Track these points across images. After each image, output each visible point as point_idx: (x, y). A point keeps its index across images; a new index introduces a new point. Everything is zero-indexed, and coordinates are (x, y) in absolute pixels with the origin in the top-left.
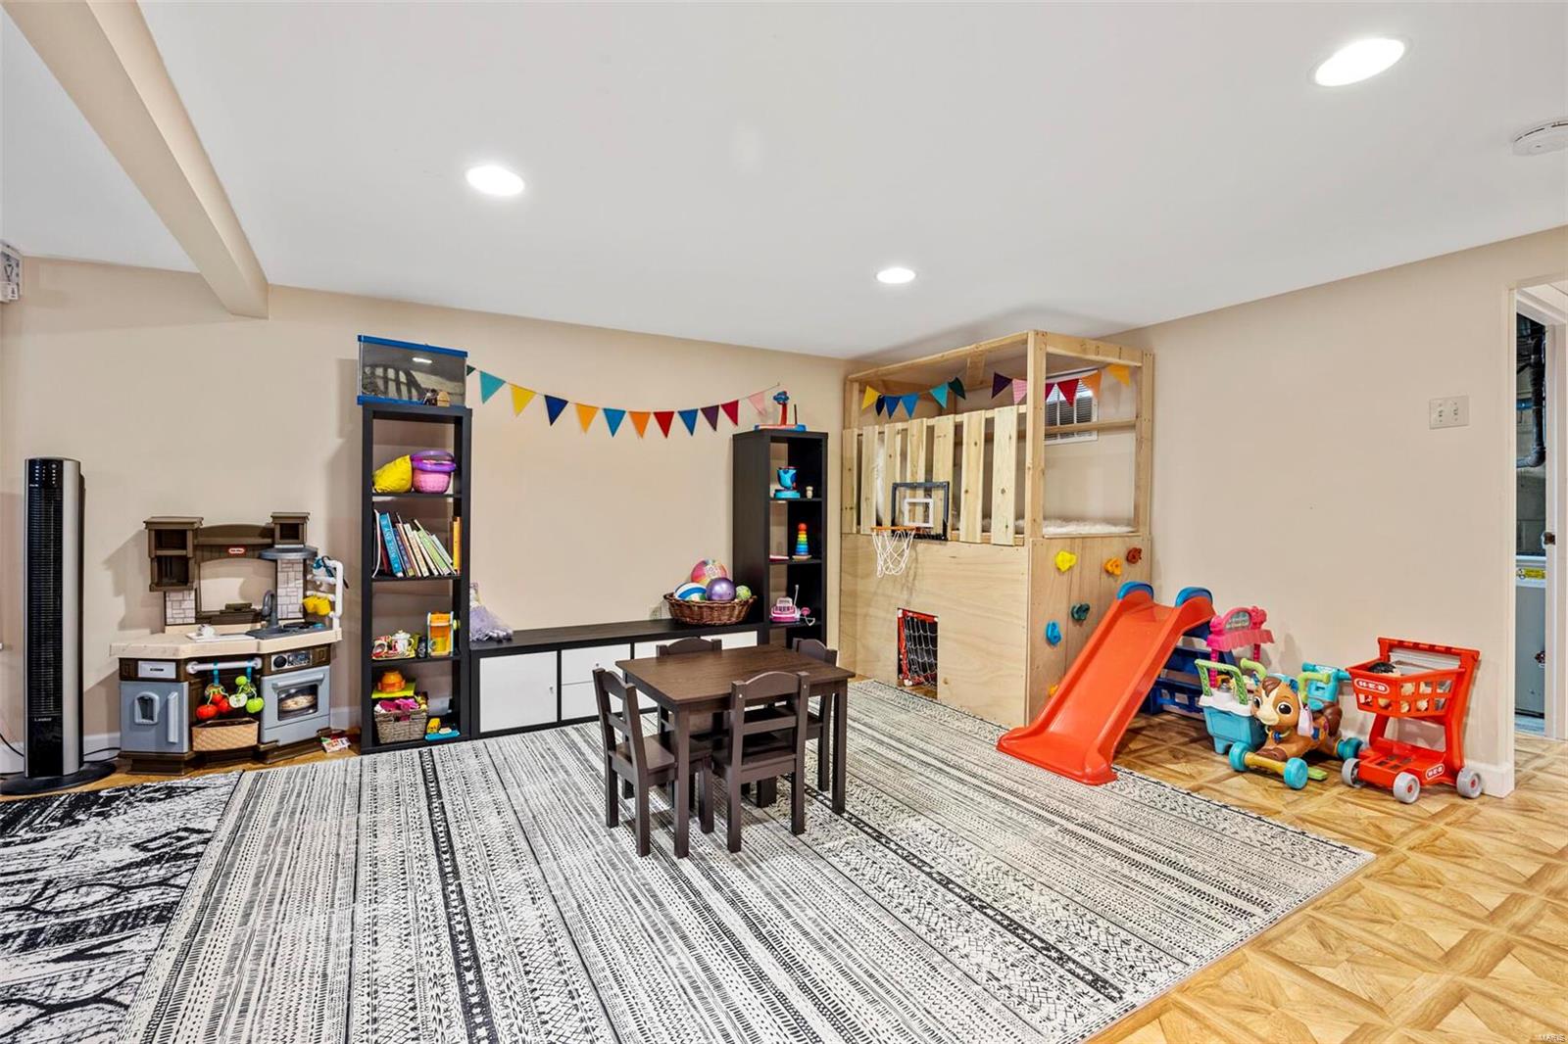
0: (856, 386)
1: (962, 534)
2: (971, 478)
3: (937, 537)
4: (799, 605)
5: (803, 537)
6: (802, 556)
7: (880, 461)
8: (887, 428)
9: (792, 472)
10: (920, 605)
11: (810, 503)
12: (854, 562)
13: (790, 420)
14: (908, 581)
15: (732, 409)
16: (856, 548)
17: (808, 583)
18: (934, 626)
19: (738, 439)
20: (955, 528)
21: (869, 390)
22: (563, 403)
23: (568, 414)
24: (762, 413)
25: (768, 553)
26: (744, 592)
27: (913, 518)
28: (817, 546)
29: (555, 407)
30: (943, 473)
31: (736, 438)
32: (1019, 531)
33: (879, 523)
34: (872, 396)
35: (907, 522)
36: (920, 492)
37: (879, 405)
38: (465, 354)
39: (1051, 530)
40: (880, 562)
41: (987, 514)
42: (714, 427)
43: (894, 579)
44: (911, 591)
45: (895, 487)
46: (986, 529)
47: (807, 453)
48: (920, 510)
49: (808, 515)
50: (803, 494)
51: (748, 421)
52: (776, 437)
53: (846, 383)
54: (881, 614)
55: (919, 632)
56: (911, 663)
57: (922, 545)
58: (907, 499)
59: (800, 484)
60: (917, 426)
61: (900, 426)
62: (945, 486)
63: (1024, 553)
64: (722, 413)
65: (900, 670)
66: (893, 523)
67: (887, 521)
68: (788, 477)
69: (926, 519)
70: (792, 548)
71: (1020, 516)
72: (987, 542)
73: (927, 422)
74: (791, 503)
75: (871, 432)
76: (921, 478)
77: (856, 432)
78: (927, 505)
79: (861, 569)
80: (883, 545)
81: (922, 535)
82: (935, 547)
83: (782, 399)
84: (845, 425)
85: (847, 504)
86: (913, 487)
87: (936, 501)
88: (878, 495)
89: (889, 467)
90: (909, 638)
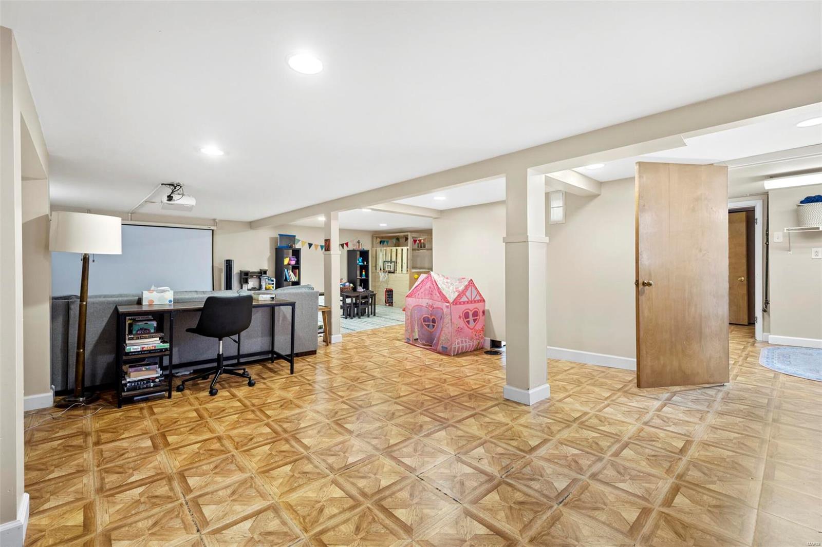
0: (375, 238)
1: (398, 272)
2: (399, 260)
3: (393, 273)
4: (363, 288)
5: (364, 273)
6: (364, 277)
7: (381, 256)
8: (382, 249)
9: (361, 258)
10: (389, 287)
11: (366, 266)
12: (375, 278)
13: (360, 247)
14: (387, 282)
15: (347, 244)
16: (375, 275)
17: (365, 283)
18: (392, 291)
19: (349, 251)
20: (396, 270)
21: (378, 239)
22: (312, 244)
23: (313, 246)
24: (354, 245)
25: (357, 276)
26: (352, 285)
27: (388, 268)
28: (367, 275)
29: (310, 245)
30: (394, 259)
31: (348, 251)
32: (407, 271)
33: (381, 270)
34: (379, 240)
35: (387, 269)
36: (389, 263)
37: (381, 242)
38: (295, 236)
39: (414, 271)
40: (381, 278)
41: (402, 268)
42: (343, 248)
43: (384, 281)
44: (388, 284)
45: (384, 262)
46: (402, 271)
47: (364, 254)
48: (389, 267)
49: (365, 268)
50: (364, 263)
51: (351, 247)
52: (358, 250)
53: (373, 237)
54: (381, 290)
55: (389, 293)
56: (388, 300)
57: (390, 274)
58: (387, 264)
59: (363, 261)
60: (389, 249)
61: (385, 248)
62: (394, 262)
63: (408, 275)
64: (345, 245)
65: (386, 302)
66: (384, 270)
67: (382, 269)
68: (361, 259)
69: (391, 269)
70: (361, 275)
71: (407, 268)
72: (402, 273)
73: (391, 248)
74: (360, 266)
75: (379, 249)
76: (389, 260)
77: (375, 249)
78: (390, 266)
79: (377, 280)
80: (382, 274)
81: (390, 272)
82: (392, 274)
83: (359, 242)
84: (373, 247)
85: (373, 265)
86: (388, 262)
87: (392, 265)
88: (380, 263)
89: (383, 257)
90: (388, 295)
